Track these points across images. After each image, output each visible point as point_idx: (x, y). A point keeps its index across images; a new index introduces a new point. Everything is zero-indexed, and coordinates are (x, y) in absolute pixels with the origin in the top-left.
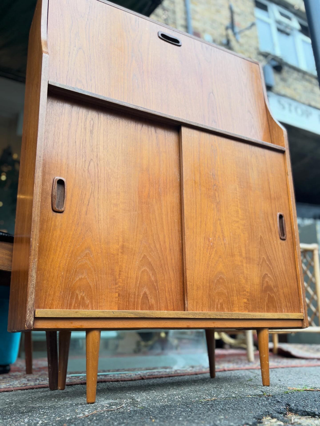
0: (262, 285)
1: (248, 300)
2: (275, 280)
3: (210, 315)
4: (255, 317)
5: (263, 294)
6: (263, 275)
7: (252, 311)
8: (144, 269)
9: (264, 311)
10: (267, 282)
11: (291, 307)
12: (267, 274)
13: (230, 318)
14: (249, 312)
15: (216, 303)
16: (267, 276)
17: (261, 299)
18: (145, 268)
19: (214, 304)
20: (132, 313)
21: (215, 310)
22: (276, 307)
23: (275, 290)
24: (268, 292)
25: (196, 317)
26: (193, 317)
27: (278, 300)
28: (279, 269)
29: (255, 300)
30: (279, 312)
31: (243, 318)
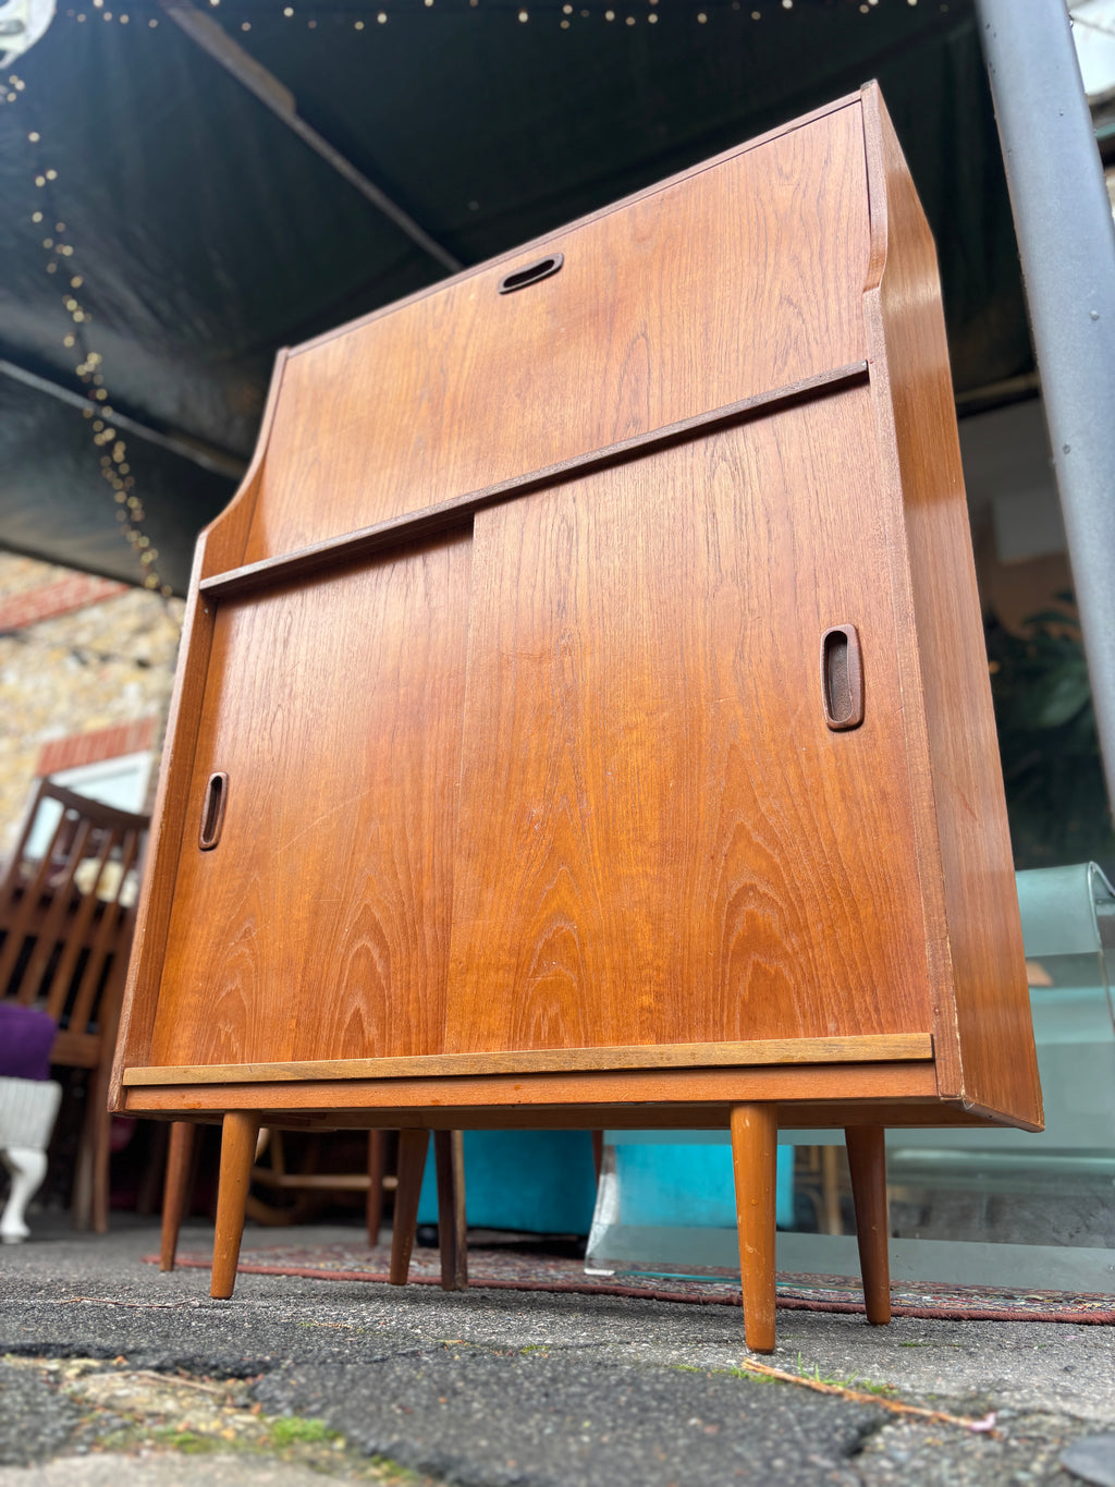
0: (728, 934)
1: (658, 997)
2: (791, 904)
3: (496, 1063)
4: (669, 1059)
5: (728, 966)
6: (734, 892)
7: (672, 1039)
8: (359, 946)
9: (728, 1035)
10: (752, 917)
11: (877, 1010)
12: (753, 888)
13: (567, 1069)
14: (660, 1040)
15: (533, 1021)
16: (751, 894)
17: (716, 990)
18: (366, 941)
19: (528, 1026)
20: (289, 1069)
21: (531, 1044)
22: (793, 1017)
23: (791, 943)
24: (755, 957)
25: (452, 1073)
26: (441, 1073)
27: (803, 988)
28: (815, 853)
29: (691, 994)
30: (807, 1035)
31: (617, 1066)
